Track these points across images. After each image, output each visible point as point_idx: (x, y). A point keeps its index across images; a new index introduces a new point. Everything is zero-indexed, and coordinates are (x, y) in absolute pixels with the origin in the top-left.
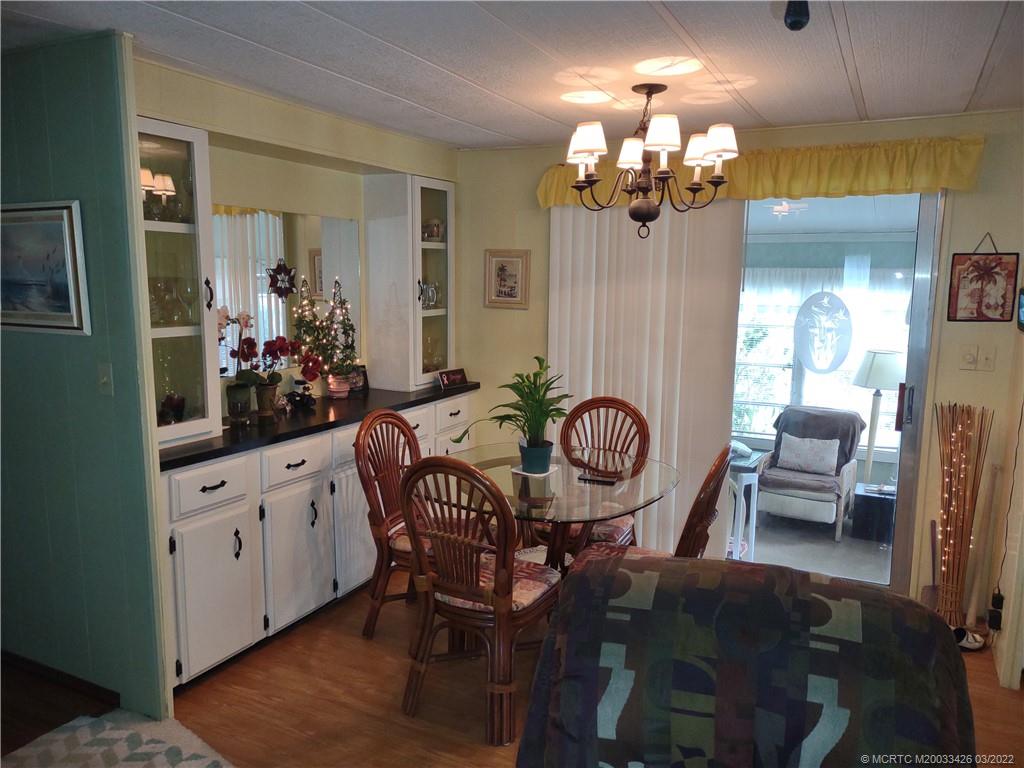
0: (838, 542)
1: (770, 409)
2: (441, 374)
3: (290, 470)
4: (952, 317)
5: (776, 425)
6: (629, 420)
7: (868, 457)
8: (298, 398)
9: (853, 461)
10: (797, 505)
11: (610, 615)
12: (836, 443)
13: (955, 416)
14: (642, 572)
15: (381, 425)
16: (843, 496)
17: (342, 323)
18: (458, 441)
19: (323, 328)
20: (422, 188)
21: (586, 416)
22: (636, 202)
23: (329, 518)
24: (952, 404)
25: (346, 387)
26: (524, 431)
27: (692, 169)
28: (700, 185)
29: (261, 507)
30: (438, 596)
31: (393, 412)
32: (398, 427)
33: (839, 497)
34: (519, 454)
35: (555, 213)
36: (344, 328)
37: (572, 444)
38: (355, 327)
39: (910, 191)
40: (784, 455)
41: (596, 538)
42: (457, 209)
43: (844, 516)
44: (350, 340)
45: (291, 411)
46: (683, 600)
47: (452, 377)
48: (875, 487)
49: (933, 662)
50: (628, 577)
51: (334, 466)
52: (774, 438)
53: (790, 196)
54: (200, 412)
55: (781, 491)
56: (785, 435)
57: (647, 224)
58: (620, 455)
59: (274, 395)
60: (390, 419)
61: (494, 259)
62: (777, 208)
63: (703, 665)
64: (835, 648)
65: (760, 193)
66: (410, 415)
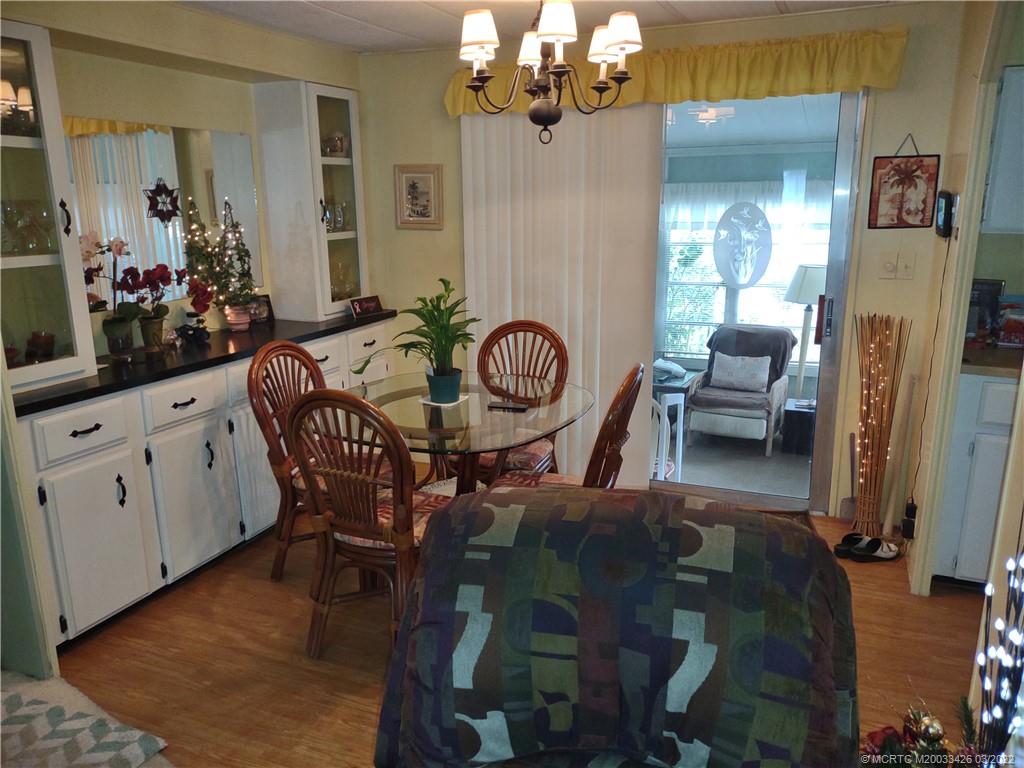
0: (769, 458)
1: (705, 328)
2: (352, 302)
3: (178, 409)
4: (872, 225)
5: (709, 345)
6: (547, 344)
7: (800, 374)
8: (191, 332)
9: (785, 378)
10: (728, 423)
11: (469, 555)
12: (767, 360)
13: (876, 328)
14: (507, 506)
15: (277, 357)
16: (774, 412)
17: (236, 248)
18: (360, 372)
19: (216, 255)
20: (318, 97)
21: (503, 341)
22: (536, 103)
23: (229, 460)
24: (872, 315)
25: (246, 319)
26: (431, 360)
27: (598, 66)
28: (606, 83)
29: (146, 450)
30: (338, 536)
31: (294, 344)
32: (299, 360)
33: (769, 413)
34: (427, 384)
35: (466, 122)
36: (238, 254)
37: (490, 371)
38: (251, 253)
39: (831, 90)
40: (716, 374)
41: (512, 466)
42: (362, 122)
43: (775, 432)
44: (246, 267)
45: (181, 346)
46: (546, 534)
47: (365, 305)
48: (805, 402)
49: (808, 590)
50: (492, 512)
51: (231, 404)
52: (707, 357)
53: (709, 99)
54: (69, 350)
55: (713, 410)
56: (718, 354)
57: (549, 127)
58: (539, 381)
59: (161, 329)
60: (287, 351)
61: (405, 175)
62: (702, 115)
63: (565, 604)
64: (703, 579)
65: (677, 96)
66: (313, 348)
